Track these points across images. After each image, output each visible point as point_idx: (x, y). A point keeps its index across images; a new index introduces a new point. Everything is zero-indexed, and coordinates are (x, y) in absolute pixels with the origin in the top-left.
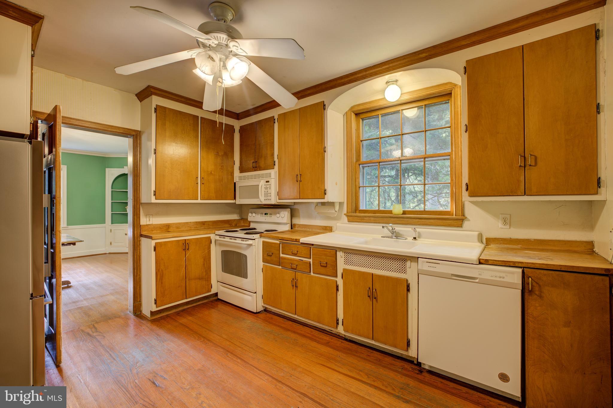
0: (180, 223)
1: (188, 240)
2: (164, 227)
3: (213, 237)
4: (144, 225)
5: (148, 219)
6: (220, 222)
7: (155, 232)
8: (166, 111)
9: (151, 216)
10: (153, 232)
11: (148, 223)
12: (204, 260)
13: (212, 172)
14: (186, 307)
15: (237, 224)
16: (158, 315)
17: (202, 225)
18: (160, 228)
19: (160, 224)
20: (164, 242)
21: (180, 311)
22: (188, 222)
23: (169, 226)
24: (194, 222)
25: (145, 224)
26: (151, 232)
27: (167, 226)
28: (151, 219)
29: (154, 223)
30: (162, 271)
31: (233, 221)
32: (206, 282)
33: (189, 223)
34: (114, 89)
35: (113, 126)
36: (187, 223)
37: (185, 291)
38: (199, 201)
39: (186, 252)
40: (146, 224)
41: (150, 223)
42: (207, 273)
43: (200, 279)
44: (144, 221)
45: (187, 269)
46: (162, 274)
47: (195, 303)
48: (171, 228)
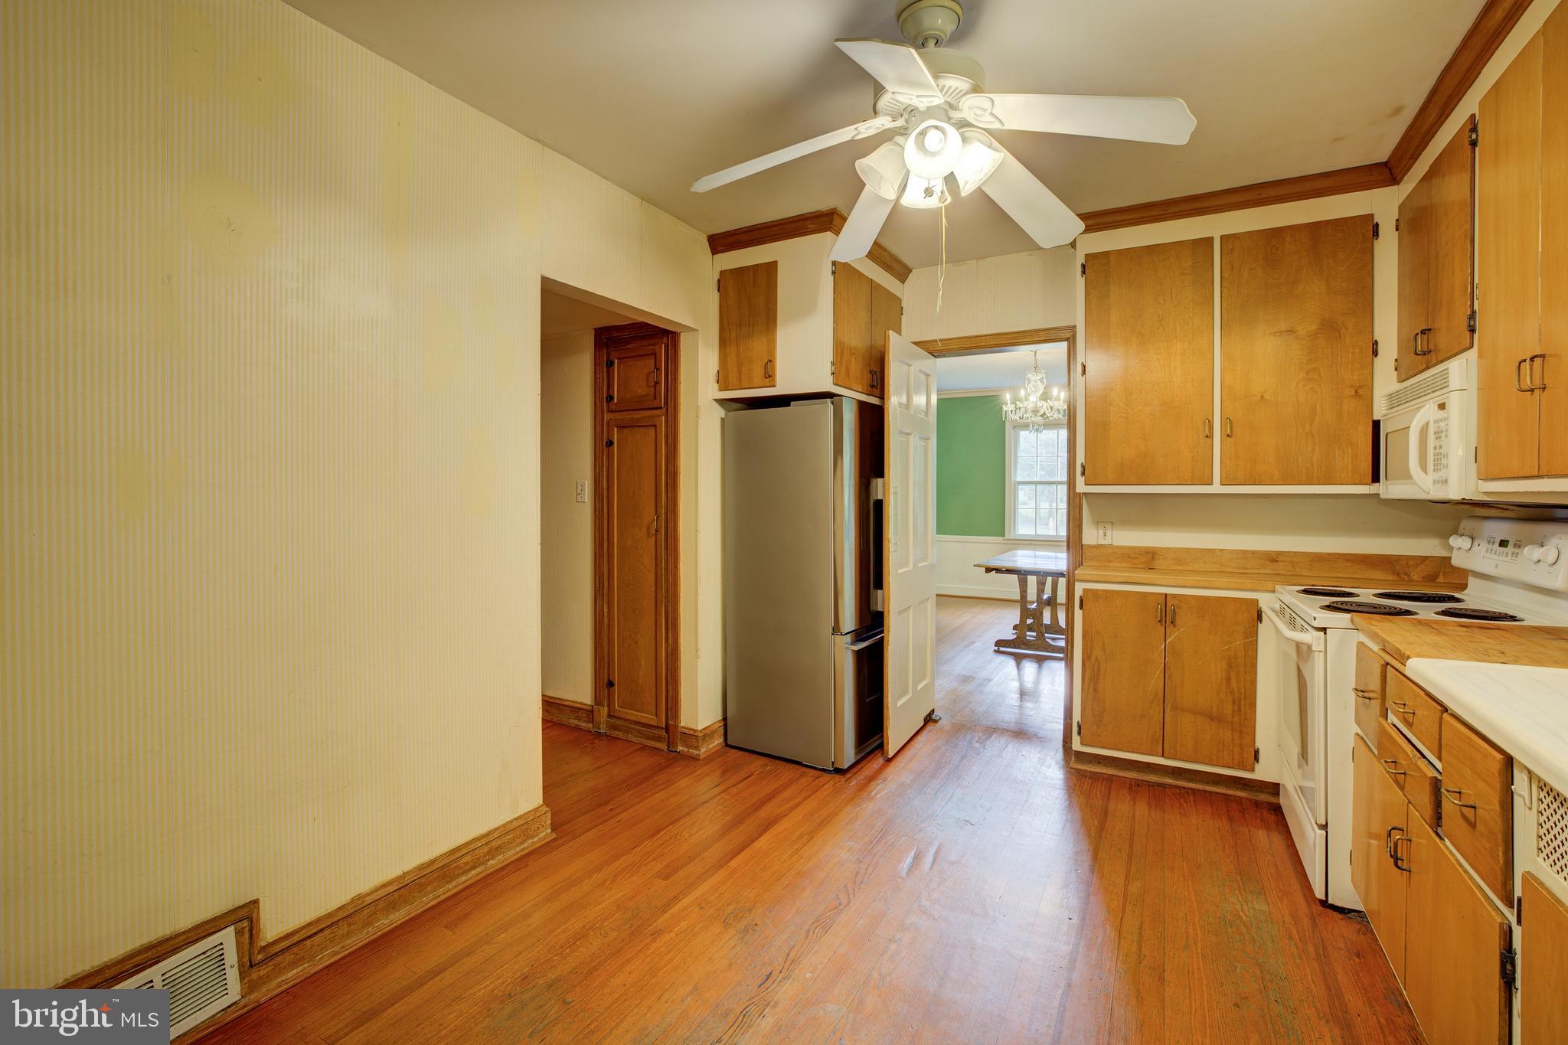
0: (1188, 551)
1: (1174, 596)
2: (1141, 554)
3: (1265, 601)
4: (1090, 546)
5: (1101, 532)
6: (1348, 561)
7: (1117, 564)
8: (1109, 262)
9: (1109, 526)
10: (1112, 564)
11: (1102, 542)
12: (1230, 666)
13: (1265, 397)
14: (1168, 780)
15: (1437, 576)
16: (1091, 765)
17: (1267, 563)
18: (1130, 557)
19: (1130, 548)
20: (1103, 590)
21: (1149, 782)
22: (1215, 550)
23: (1153, 553)
24: (1233, 552)
25: (1093, 542)
26: (1107, 564)
27: (1147, 553)
28: (1109, 533)
29: (1116, 543)
30: (1096, 659)
31: (1411, 563)
32: (1232, 734)
33: (1218, 553)
34: (1026, 253)
35: (1025, 332)
36: (1209, 550)
37: (1159, 733)
38: (1216, 488)
39: (1167, 629)
40: (1096, 544)
41: (1108, 542)
42: (1240, 710)
43: (1212, 718)
44: (1091, 535)
45: (1169, 676)
46: (1096, 668)
47: (1202, 782)
48: (1161, 560)
